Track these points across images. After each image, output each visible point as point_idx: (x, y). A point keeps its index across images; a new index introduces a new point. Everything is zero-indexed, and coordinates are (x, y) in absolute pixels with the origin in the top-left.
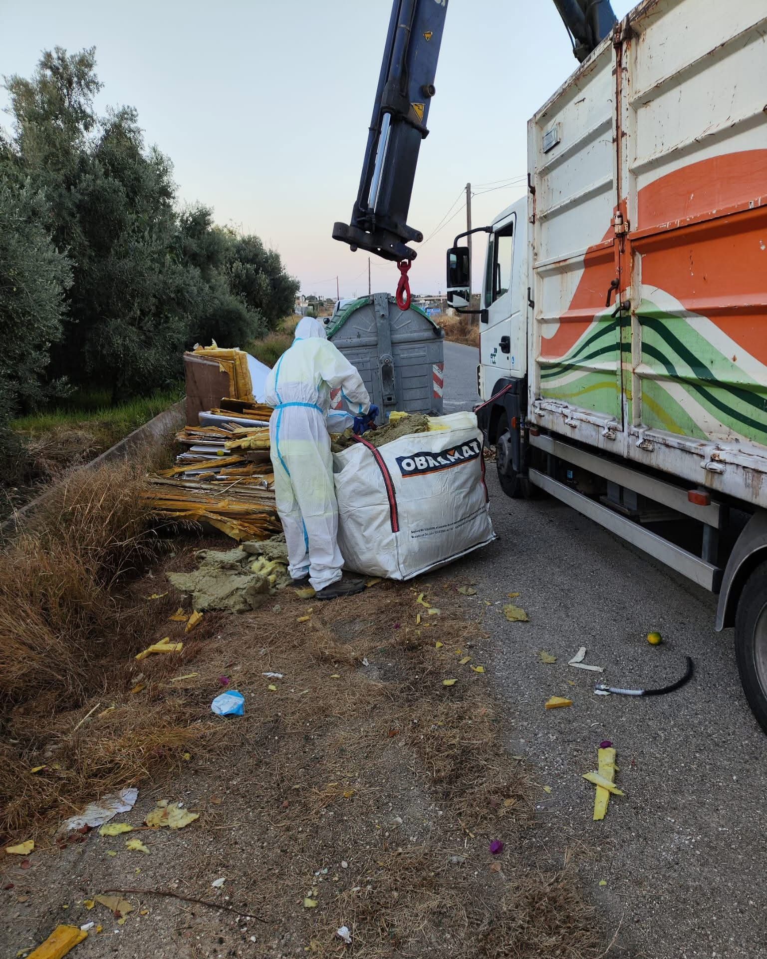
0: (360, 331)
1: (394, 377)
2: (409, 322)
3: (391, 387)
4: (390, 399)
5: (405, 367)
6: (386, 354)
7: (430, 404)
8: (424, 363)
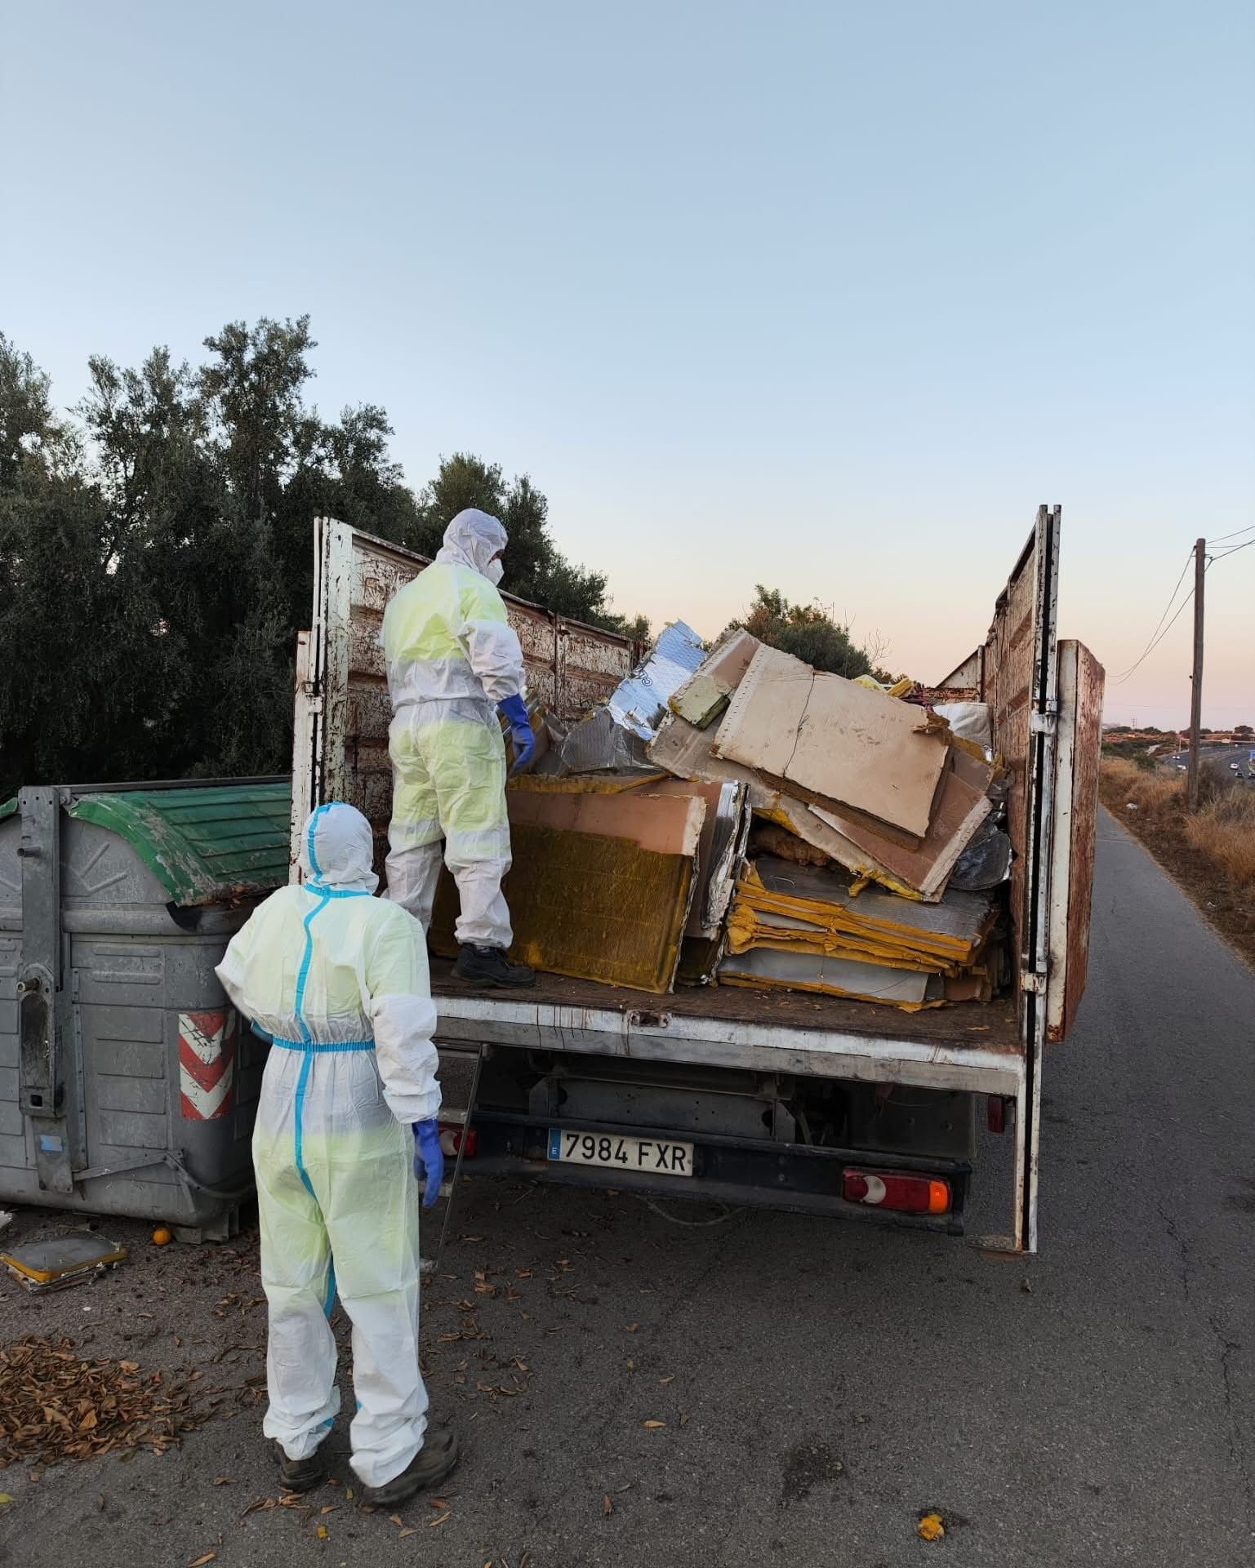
1: (52, 1037)
2: (121, 875)
3: (41, 1065)
4: (37, 1101)
5: (102, 1009)
6: (37, 965)
7: (170, 1132)
8: (154, 1004)
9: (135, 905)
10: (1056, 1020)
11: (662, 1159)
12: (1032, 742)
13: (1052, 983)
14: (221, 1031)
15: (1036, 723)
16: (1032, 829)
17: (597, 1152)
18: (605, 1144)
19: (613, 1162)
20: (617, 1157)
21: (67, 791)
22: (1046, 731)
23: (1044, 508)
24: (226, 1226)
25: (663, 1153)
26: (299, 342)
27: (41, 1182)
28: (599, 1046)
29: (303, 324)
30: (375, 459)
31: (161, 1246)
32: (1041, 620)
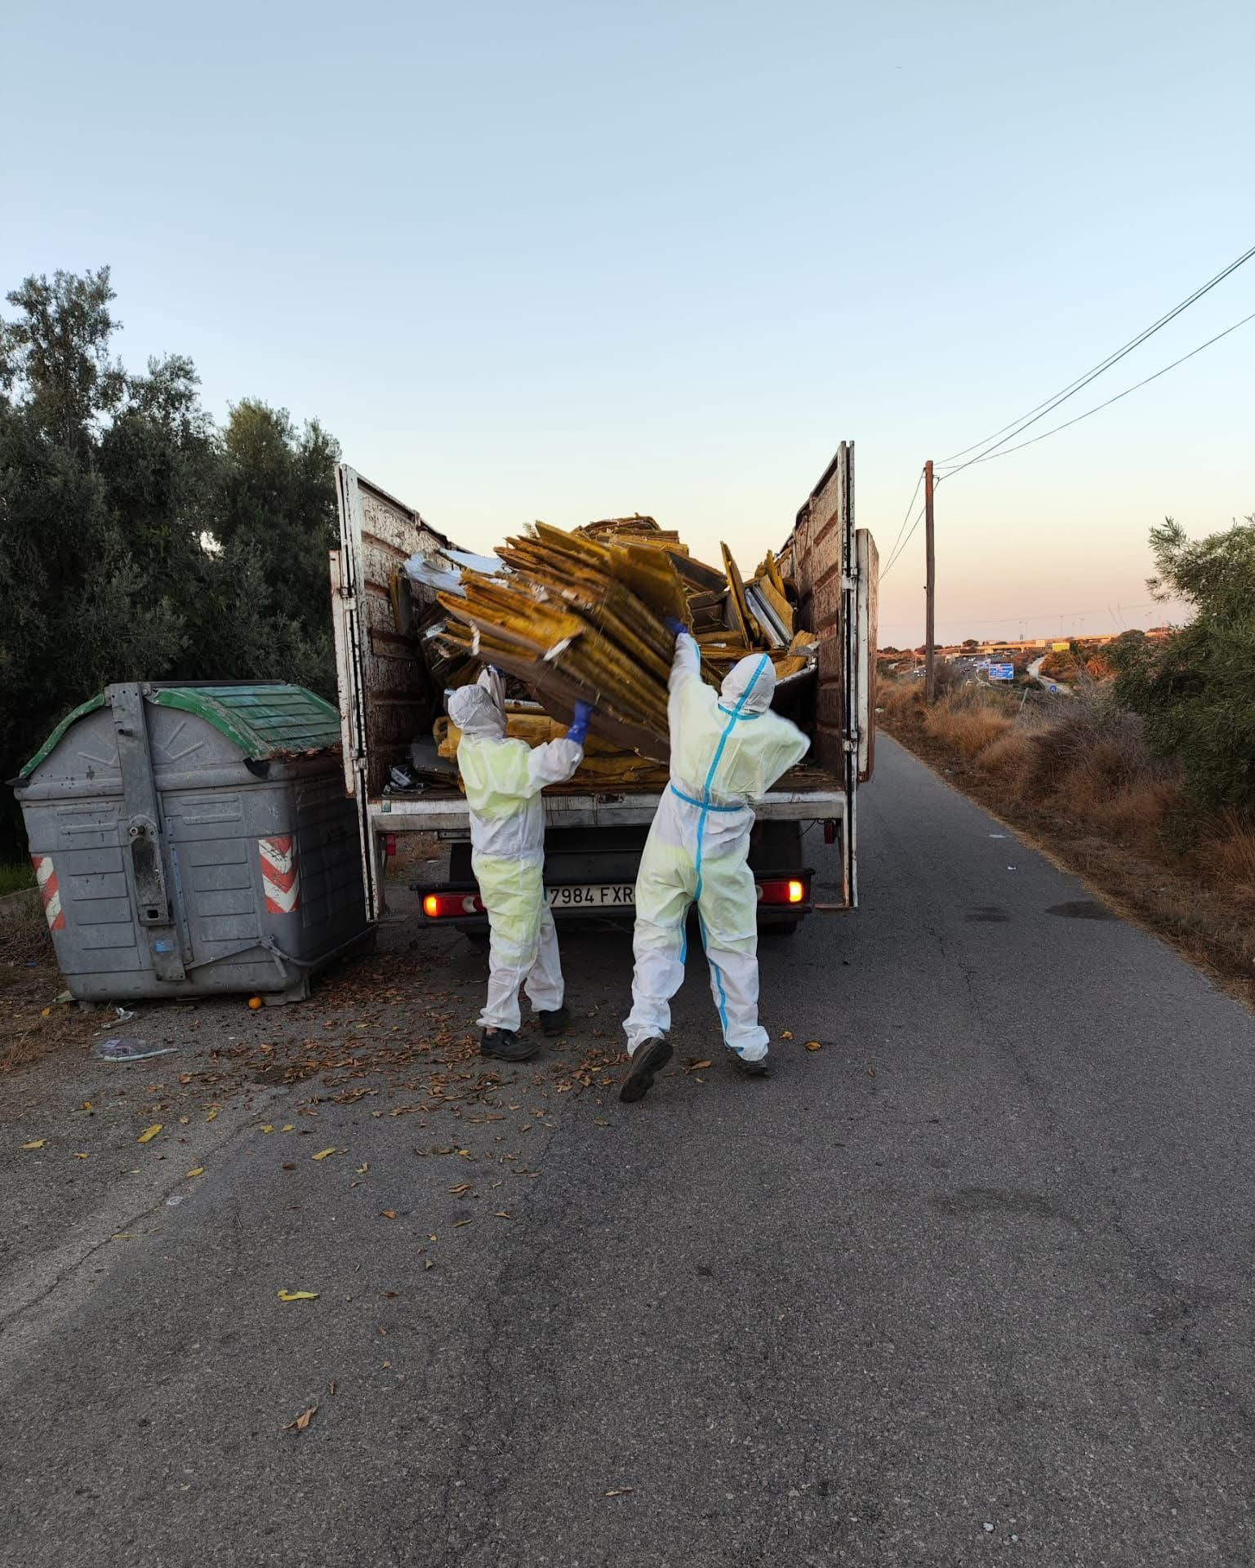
0: (93, 764)
1: (161, 866)
2: (198, 745)
3: (154, 888)
4: (153, 914)
5: (195, 844)
6: (140, 816)
7: (259, 925)
8: (237, 835)
9: (213, 766)
10: (863, 768)
11: (617, 896)
12: (843, 596)
13: (860, 746)
14: (290, 850)
15: (846, 583)
16: (846, 651)
17: (572, 897)
18: (578, 893)
19: (584, 903)
20: (586, 899)
21: (147, 685)
22: (852, 588)
23: (844, 443)
24: (303, 990)
25: (617, 893)
26: (101, 295)
27: (157, 975)
28: (576, 821)
29: (103, 276)
30: (187, 409)
31: (256, 1009)
32: (845, 517)
